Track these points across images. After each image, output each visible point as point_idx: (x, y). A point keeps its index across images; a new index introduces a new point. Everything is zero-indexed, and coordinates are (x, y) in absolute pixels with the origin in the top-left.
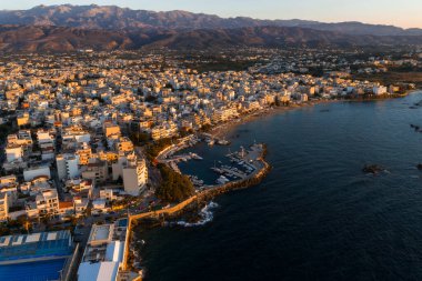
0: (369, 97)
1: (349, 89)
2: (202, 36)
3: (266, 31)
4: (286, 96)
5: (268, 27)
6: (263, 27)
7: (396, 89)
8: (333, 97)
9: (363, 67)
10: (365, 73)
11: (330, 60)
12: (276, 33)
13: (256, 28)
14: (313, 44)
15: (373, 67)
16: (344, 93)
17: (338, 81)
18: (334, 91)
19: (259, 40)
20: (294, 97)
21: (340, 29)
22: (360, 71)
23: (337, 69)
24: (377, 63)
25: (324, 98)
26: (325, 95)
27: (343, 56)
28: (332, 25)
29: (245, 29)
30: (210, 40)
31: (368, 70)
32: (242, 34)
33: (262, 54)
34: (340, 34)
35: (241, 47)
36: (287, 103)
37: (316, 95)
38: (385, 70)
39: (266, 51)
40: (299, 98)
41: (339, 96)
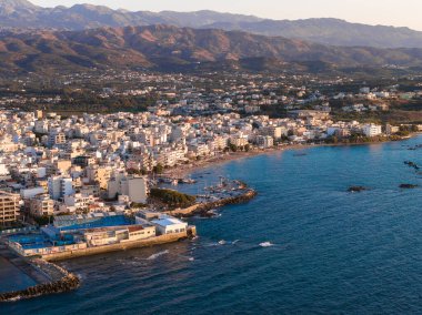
0: (357, 140)
1: (331, 131)
2: (11, 47)
3: (148, 37)
4: (243, 138)
5: (152, 28)
6: (141, 29)
7: (395, 129)
8: (309, 141)
9: (350, 103)
10: (354, 112)
11: (293, 93)
12: (172, 41)
13: (128, 30)
14: (254, 64)
15: (366, 102)
16: (324, 136)
17: (313, 122)
18: (308, 134)
19: (137, 56)
20: (253, 142)
21: (303, 34)
22: (345, 109)
23: (308, 106)
24: (371, 96)
25: (297, 143)
26: (297, 138)
27: (315, 87)
28: (285, 24)
29: (103, 32)
30: (31, 58)
31: (358, 107)
32: (98, 43)
33: (153, 83)
34: (304, 44)
35: (101, 71)
36: (246, 147)
37: (284, 138)
38: (384, 106)
39: (159, 79)
40: (261, 142)
41: (317, 140)
